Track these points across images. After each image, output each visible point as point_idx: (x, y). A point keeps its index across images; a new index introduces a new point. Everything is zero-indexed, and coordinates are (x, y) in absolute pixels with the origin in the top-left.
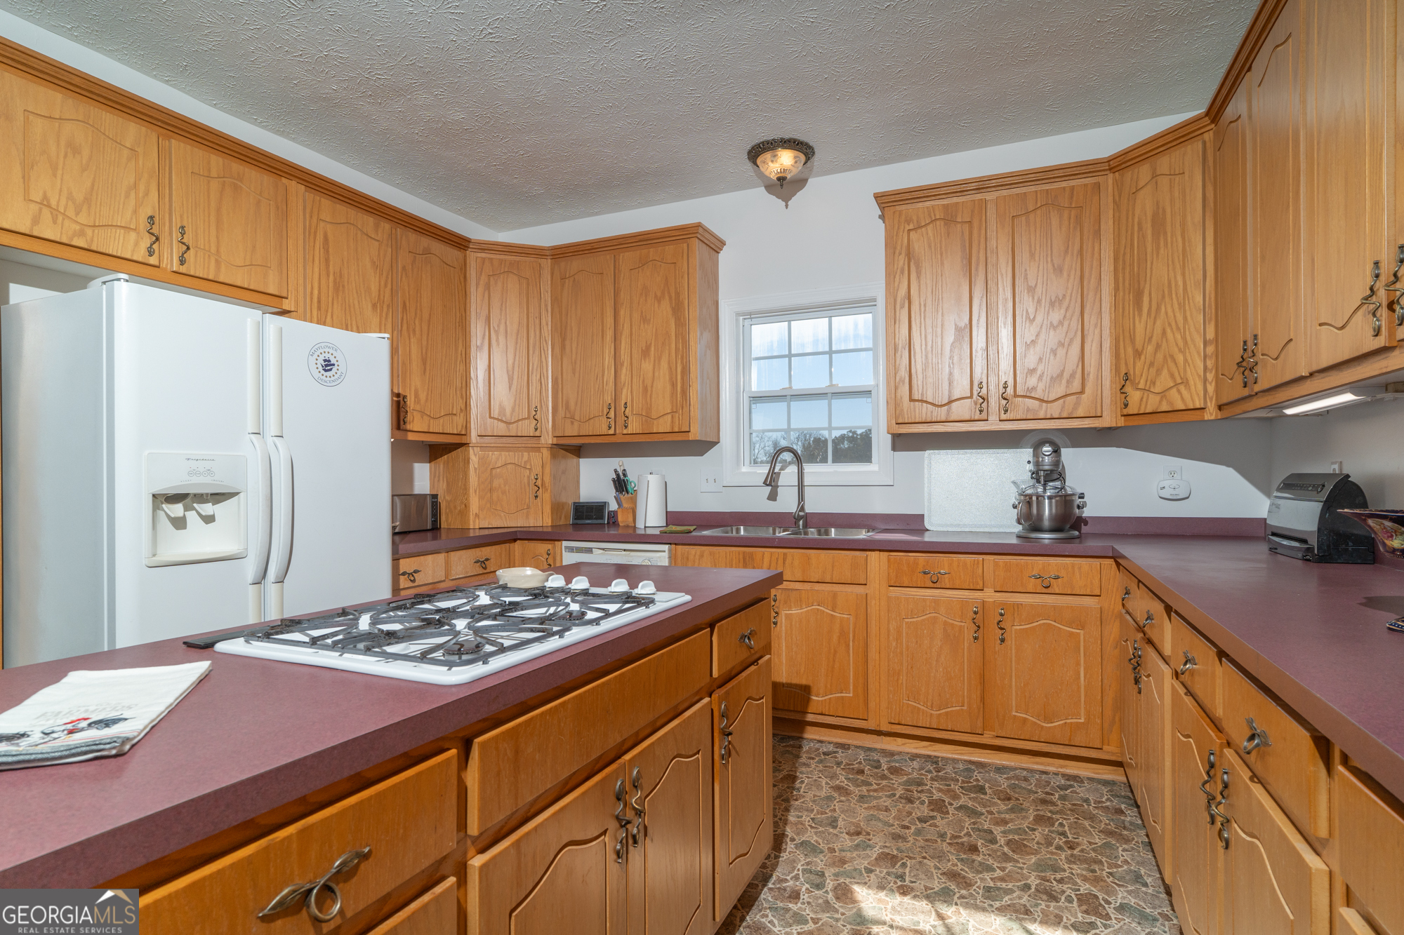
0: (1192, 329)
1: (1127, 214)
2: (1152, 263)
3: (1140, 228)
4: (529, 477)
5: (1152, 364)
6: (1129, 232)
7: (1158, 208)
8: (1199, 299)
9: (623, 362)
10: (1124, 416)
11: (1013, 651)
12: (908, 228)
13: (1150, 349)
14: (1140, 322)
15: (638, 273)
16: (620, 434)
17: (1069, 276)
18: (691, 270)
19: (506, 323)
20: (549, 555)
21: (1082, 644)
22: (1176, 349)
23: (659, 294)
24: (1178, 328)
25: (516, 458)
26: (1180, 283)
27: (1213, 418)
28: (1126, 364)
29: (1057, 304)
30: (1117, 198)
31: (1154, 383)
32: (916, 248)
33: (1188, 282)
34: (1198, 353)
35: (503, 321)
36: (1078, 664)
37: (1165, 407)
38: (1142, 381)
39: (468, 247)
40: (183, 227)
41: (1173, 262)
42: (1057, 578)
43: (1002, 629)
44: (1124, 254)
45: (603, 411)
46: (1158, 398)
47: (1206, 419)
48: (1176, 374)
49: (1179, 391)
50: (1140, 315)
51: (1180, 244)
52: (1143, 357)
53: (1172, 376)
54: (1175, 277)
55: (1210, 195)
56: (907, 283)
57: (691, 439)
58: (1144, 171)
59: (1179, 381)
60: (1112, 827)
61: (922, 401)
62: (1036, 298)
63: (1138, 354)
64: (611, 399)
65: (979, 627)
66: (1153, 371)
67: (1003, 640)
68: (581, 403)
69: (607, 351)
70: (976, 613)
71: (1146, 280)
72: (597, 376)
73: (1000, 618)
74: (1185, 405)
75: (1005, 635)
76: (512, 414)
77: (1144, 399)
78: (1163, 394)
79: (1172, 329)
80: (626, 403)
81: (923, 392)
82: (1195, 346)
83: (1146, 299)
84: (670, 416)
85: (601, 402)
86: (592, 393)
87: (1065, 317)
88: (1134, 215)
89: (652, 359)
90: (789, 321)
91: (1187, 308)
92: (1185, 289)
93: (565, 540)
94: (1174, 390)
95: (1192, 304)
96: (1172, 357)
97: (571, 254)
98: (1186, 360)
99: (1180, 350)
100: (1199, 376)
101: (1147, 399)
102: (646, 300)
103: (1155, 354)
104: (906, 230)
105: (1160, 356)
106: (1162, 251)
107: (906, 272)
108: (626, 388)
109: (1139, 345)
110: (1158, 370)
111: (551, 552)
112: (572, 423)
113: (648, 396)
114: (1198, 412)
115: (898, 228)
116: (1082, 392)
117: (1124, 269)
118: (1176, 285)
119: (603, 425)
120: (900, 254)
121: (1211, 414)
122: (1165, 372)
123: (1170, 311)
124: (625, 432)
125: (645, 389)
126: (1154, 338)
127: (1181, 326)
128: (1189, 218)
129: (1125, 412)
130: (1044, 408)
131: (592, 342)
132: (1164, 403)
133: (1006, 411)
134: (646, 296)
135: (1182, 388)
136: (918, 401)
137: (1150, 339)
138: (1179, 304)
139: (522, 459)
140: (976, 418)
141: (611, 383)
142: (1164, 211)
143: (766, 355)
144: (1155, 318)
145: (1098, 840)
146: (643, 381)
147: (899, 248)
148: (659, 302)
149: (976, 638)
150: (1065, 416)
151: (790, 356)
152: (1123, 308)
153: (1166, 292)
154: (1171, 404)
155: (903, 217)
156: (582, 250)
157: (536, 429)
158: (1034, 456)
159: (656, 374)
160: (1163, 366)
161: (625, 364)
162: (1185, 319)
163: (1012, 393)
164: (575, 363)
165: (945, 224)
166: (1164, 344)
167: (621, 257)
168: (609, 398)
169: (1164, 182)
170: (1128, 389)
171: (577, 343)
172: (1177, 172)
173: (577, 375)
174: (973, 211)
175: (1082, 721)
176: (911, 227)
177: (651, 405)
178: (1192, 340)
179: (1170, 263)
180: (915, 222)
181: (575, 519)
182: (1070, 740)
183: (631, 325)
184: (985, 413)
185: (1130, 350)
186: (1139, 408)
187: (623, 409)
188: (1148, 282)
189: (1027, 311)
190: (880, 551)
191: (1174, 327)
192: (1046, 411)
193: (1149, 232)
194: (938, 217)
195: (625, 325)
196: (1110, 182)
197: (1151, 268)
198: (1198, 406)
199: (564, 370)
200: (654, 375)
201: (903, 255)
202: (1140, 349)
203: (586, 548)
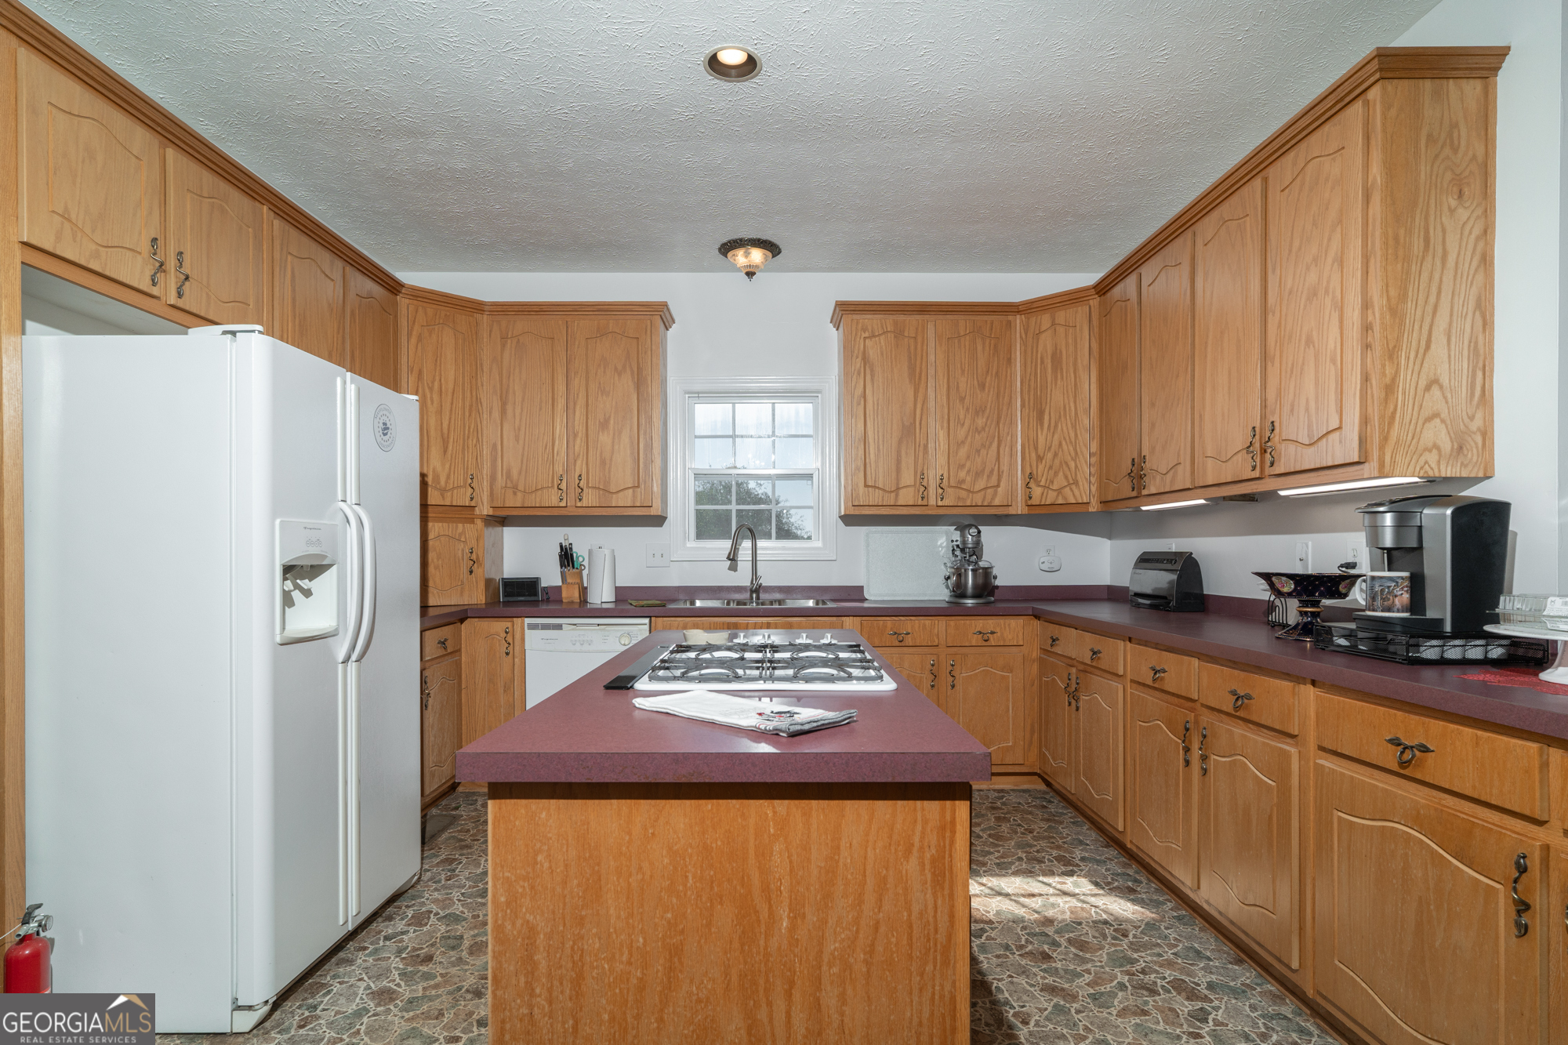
0: (1081, 444)
1: (1032, 349)
2: (1051, 391)
3: (1042, 362)
4: (463, 550)
5: (1051, 467)
6: (1034, 364)
7: (1056, 349)
8: (1086, 422)
9: (578, 432)
10: (1028, 506)
11: (961, 694)
12: (864, 335)
13: (1050, 455)
14: (1042, 434)
15: (596, 343)
16: (572, 506)
17: (989, 391)
18: (654, 347)
19: (440, 380)
20: (507, 633)
21: (1011, 684)
22: (1069, 458)
23: (620, 367)
24: (1071, 442)
25: (450, 530)
26: (1073, 408)
27: (1095, 510)
28: (1031, 466)
29: (981, 413)
30: (1024, 336)
31: (1052, 482)
32: (871, 353)
33: (1078, 408)
34: (1086, 462)
35: (437, 378)
36: (1008, 700)
37: (1060, 501)
38: (1043, 480)
39: (400, 292)
40: (181, 253)
41: (1067, 392)
42: (992, 633)
43: (953, 676)
44: (1030, 380)
45: (553, 482)
46: (1055, 494)
47: (1090, 510)
48: (1069, 476)
49: (1071, 489)
50: (1042, 429)
51: (1073, 380)
52: (1044, 462)
53: (1066, 477)
54: (1069, 404)
55: (1095, 346)
56: (862, 383)
57: (652, 514)
58: (1045, 320)
59: (1071, 482)
60: (1046, 816)
61: (875, 487)
62: (965, 407)
63: (1040, 458)
64: (563, 470)
65: (935, 676)
66: (1052, 473)
67: (953, 686)
68: (526, 472)
69: (558, 420)
70: (933, 665)
71: (1046, 403)
72: (546, 445)
73: (951, 668)
74: (1076, 500)
75: (955, 682)
76: (446, 482)
77: (1045, 494)
78: (1059, 491)
79: (1066, 442)
80: (580, 476)
81: (875, 478)
82: (1083, 456)
83: (1046, 417)
84: (631, 491)
85: (551, 473)
86: (540, 462)
87: (986, 425)
88: (1037, 352)
89: (611, 432)
90: (734, 404)
91: (1078, 427)
92: (1076, 414)
93: (526, 617)
94: (1068, 488)
95: (1081, 425)
96: (1066, 463)
97: (513, 313)
98: (1076, 467)
99: (1072, 459)
100: (1086, 479)
101: (1047, 494)
102: (605, 372)
103: (1053, 460)
104: (862, 337)
105: (1057, 462)
106: (1059, 382)
107: (862, 374)
108: (581, 459)
109: (1041, 452)
110: (1055, 472)
111: (510, 629)
112: (515, 493)
113: (607, 470)
114: (1084, 506)
115: (856, 334)
116: (998, 486)
117: (1029, 391)
118: (1070, 407)
119: (553, 498)
120: (857, 357)
121: (1094, 508)
122: (1061, 474)
123: (1064, 425)
124: (579, 504)
125: (603, 462)
126: (1053, 447)
127: (1073, 440)
128: (1079, 361)
129: (1029, 503)
130: (970, 496)
131: (540, 409)
132: (1060, 497)
133: (942, 499)
134: (605, 368)
135: (1074, 487)
136: (871, 486)
137: (1050, 448)
138: (1072, 424)
139: (456, 531)
140: (919, 504)
141: (563, 454)
142: (1061, 352)
143: (710, 434)
144: (1053, 433)
145: (1045, 825)
146: (601, 453)
147: (856, 352)
148: (620, 375)
149: (933, 686)
150: (985, 504)
151: (734, 437)
152: (1029, 422)
153: (1062, 413)
154: (1065, 498)
155: (860, 326)
156: (529, 311)
157: (472, 499)
158: (961, 536)
159: (616, 447)
160: (1059, 470)
161: (580, 435)
162: (1076, 435)
163: (947, 484)
164: (519, 429)
165: (895, 337)
166: (1060, 453)
167: (576, 324)
168: (561, 469)
169: (1061, 330)
170: (1032, 485)
171: (522, 409)
172: (1071, 325)
173: (521, 442)
174: (917, 329)
175: (1010, 744)
176: (867, 335)
177: (609, 478)
178: (1081, 452)
179: (1065, 392)
180: (870, 331)
181: (506, 596)
182: (1002, 761)
183: (587, 396)
184: (925, 500)
185: (1033, 455)
186: (1041, 501)
187: (577, 481)
188: (1048, 405)
189: (959, 418)
190: (854, 616)
191: (1068, 441)
192: (972, 500)
193: (1049, 366)
194: (889, 330)
195: (580, 395)
196: (1018, 321)
197: (1051, 394)
198: (1085, 501)
199: (505, 437)
200: (613, 448)
201: (860, 358)
202: (1042, 455)
203: (553, 624)
